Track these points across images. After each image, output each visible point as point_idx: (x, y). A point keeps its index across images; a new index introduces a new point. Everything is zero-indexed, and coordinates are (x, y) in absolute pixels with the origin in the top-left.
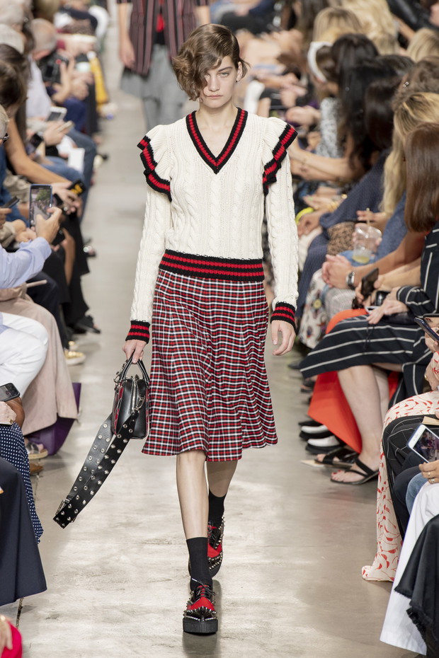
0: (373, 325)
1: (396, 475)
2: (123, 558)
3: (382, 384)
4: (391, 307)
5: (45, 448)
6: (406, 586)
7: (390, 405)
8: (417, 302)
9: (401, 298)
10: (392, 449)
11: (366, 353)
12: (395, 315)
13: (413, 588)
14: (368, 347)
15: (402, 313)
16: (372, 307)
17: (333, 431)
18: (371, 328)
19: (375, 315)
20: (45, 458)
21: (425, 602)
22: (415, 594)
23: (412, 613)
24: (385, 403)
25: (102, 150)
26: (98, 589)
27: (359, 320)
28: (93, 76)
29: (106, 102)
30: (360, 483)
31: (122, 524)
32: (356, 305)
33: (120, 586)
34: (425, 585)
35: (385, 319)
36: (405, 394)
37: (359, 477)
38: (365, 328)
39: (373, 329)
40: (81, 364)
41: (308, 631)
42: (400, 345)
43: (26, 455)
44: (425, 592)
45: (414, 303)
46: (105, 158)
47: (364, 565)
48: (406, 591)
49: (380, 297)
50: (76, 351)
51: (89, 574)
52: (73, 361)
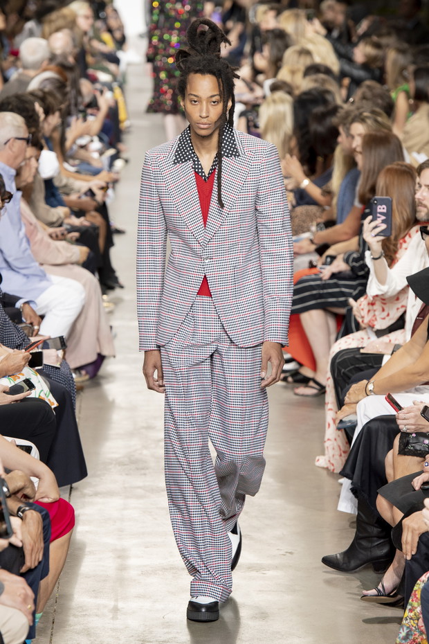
0: (325, 280)
1: (342, 390)
2: (145, 452)
3: (332, 323)
4: (338, 266)
5: (87, 373)
6: (348, 471)
7: (337, 339)
8: (356, 262)
9: (347, 261)
10: (339, 371)
11: (319, 301)
12: (340, 273)
13: (353, 473)
14: (321, 296)
15: (345, 271)
16: (324, 266)
17: (296, 357)
18: (323, 282)
19: (326, 272)
20: (87, 380)
21: (362, 482)
22: (355, 477)
23: (354, 491)
24: (333, 337)
25: (124, 155)
26: (127, 474)
27: (313, 277)
28: (116, 103)
29: (127, 119)
30: (315, 396)
31: (143, 428)
32: (312, 266)
33: (143, 472)
34: (362, 470)
35: (333, 276)
36: (347, 332)
37: (314, 391)
38: (318, 283)
39: (325, 284)
40: (111, 312)
41: (278, 502)
42: (343, 294)
43: (72, 377)
44: (362, 475)
45: (354, 264)
46: (127, 161)
47: (319, 455)
48: (348, 474)
49: (329, 260)
50: (108, 302)
51: (120, 463)
52: (107, 310)
